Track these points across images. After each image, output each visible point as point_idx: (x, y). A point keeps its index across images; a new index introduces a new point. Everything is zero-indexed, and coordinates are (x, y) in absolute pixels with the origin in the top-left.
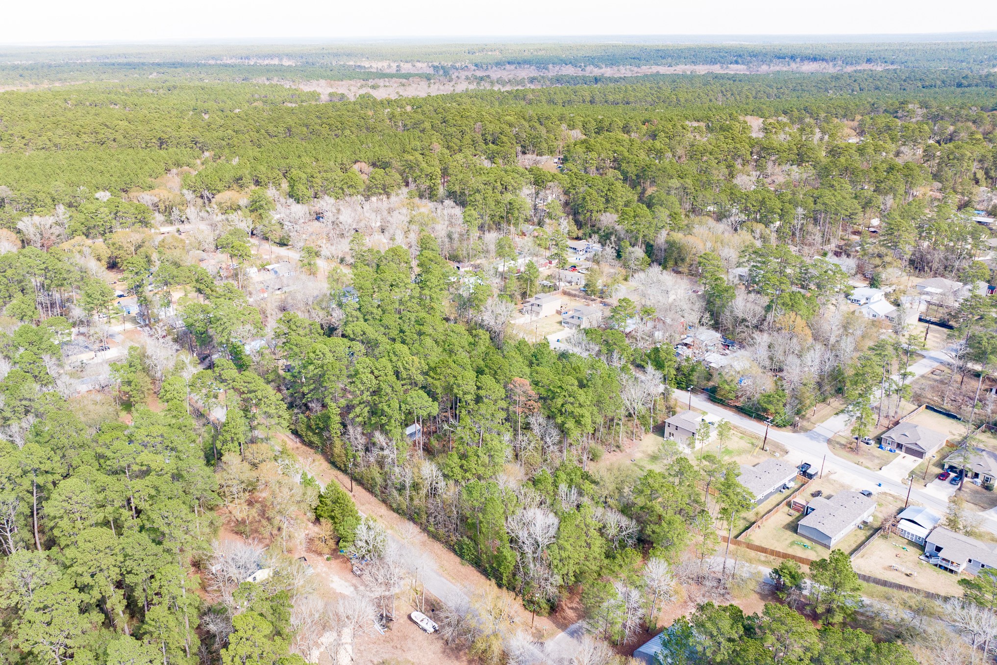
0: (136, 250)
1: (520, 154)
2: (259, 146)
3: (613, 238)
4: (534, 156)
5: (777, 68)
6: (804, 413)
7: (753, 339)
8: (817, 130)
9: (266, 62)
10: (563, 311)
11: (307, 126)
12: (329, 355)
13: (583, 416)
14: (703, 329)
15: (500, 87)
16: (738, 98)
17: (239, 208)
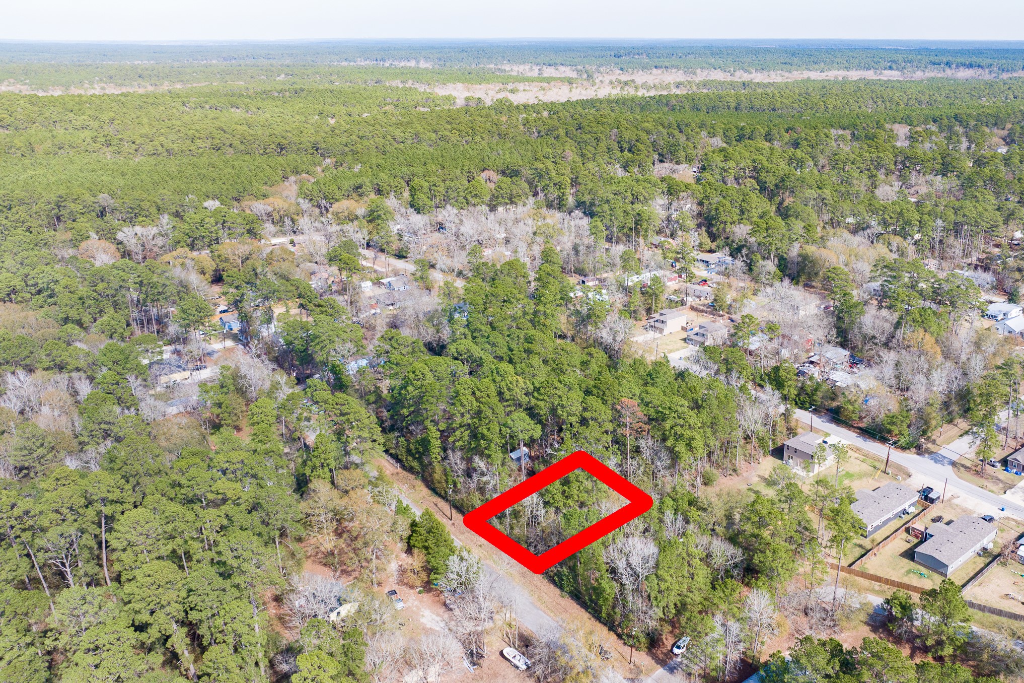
0: (242, 263)
1: (657, 162)
2: (384, 153)
3: (744, 251)
4: (671, 165)
5: (932, 74)
6: (929, 434)
7: (879, 356)
8: (964, 139)
9: (402, 64)
10: (689, 328)
11: (435, 132)
12: (429, 375)
13: (693, 439)
14: (830, 347)
15: (645, 91)
16: (888, 105)
17: (357, 218)
